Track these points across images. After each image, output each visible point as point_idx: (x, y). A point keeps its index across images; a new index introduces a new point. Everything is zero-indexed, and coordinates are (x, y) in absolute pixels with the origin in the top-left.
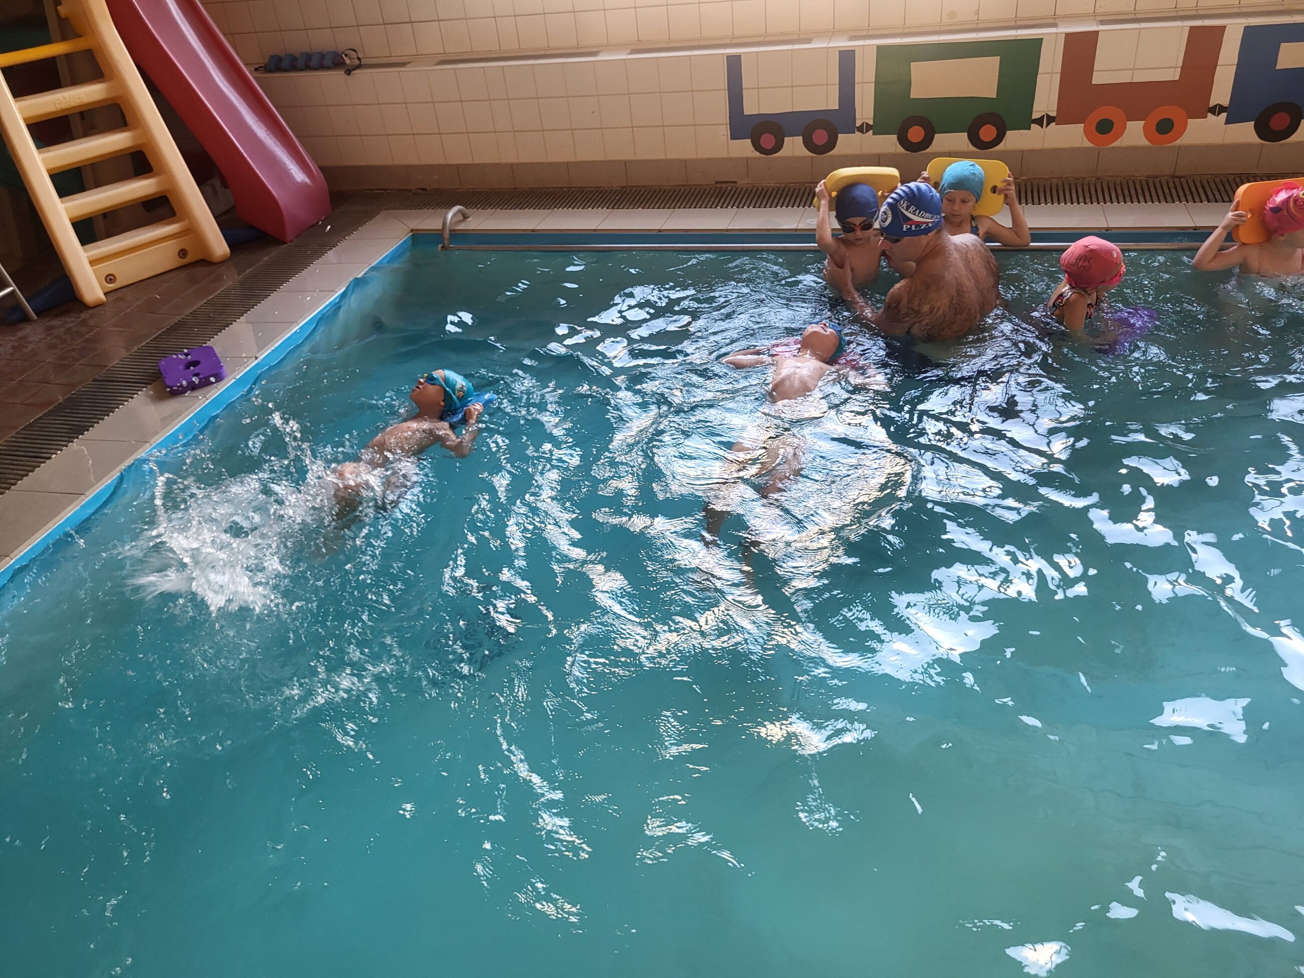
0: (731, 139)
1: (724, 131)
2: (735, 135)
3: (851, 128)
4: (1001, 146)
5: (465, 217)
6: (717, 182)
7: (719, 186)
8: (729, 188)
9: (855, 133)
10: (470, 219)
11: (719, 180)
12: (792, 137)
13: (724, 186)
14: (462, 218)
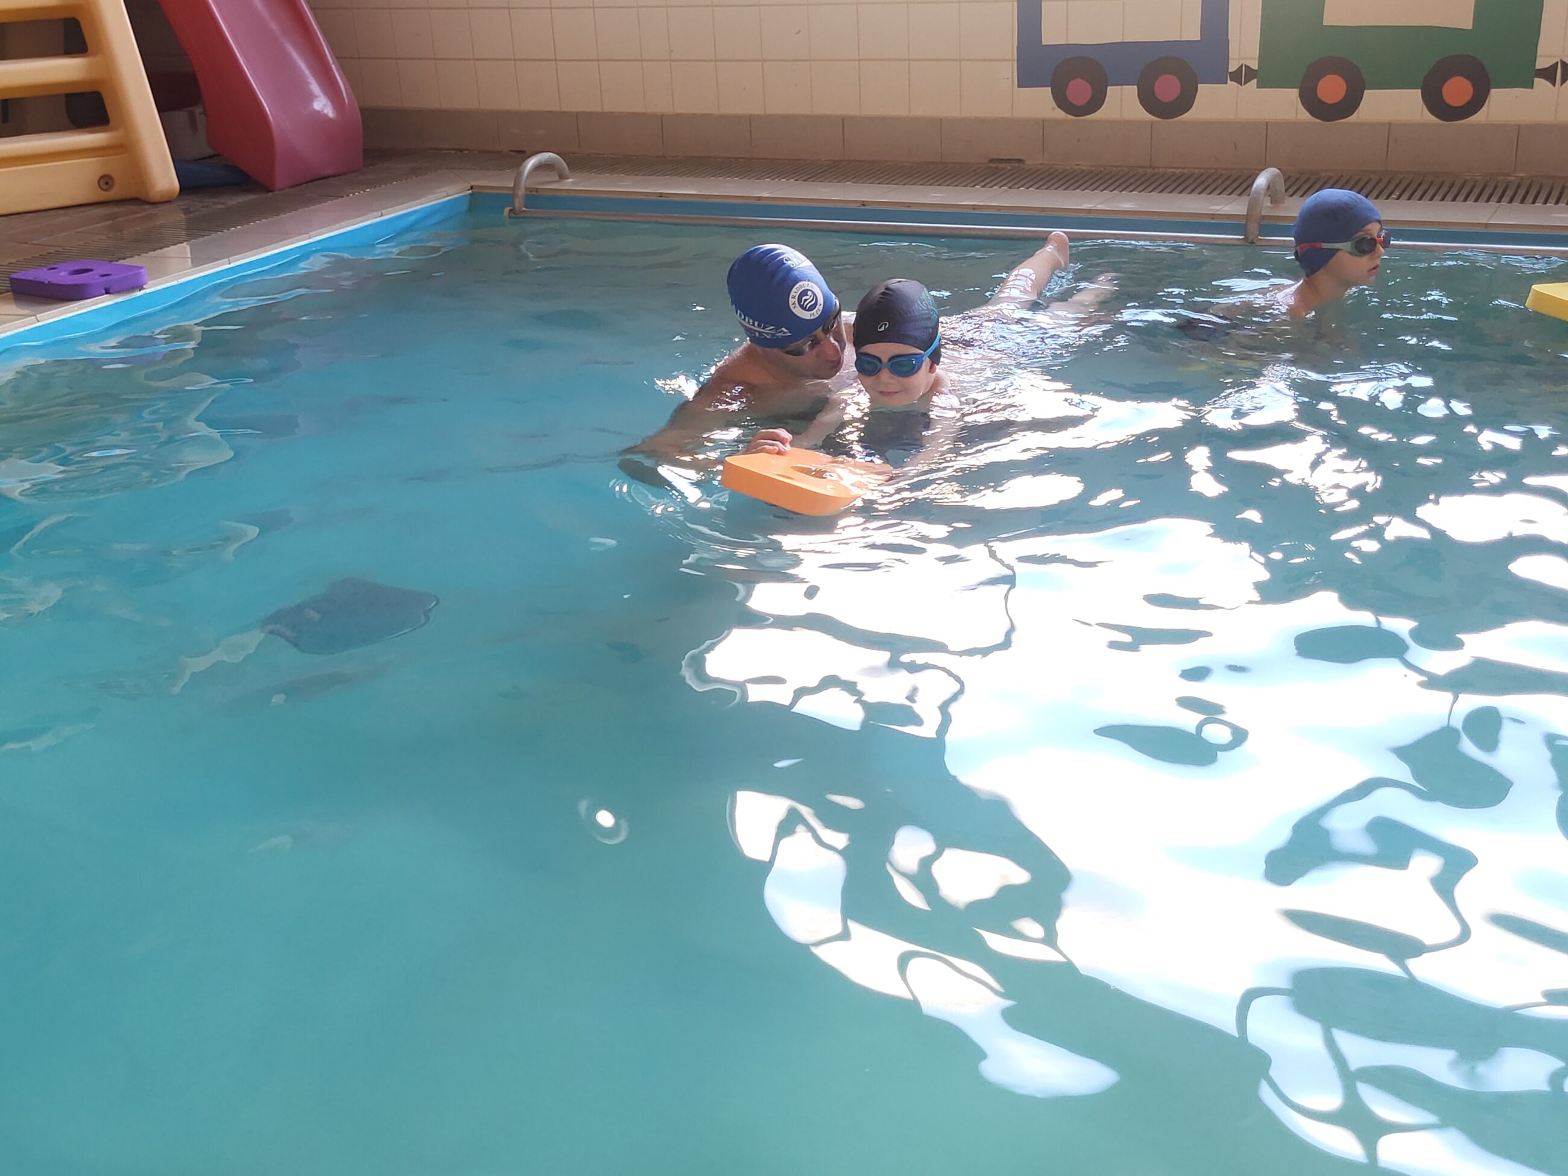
0: (1019, 86)
1: (1009, 71)
2: (1026, 79)
3: (1220, 74)
4: (1479, 117)
5: (562, 177)
6: (992, 161)
7: (993, 165)
8: (1009, 168)
9: (1226, 83)
10: (570, 180)
11: (995, 157)
12: (1120, 87)
13: (1001, 166)
14: (557, 178)
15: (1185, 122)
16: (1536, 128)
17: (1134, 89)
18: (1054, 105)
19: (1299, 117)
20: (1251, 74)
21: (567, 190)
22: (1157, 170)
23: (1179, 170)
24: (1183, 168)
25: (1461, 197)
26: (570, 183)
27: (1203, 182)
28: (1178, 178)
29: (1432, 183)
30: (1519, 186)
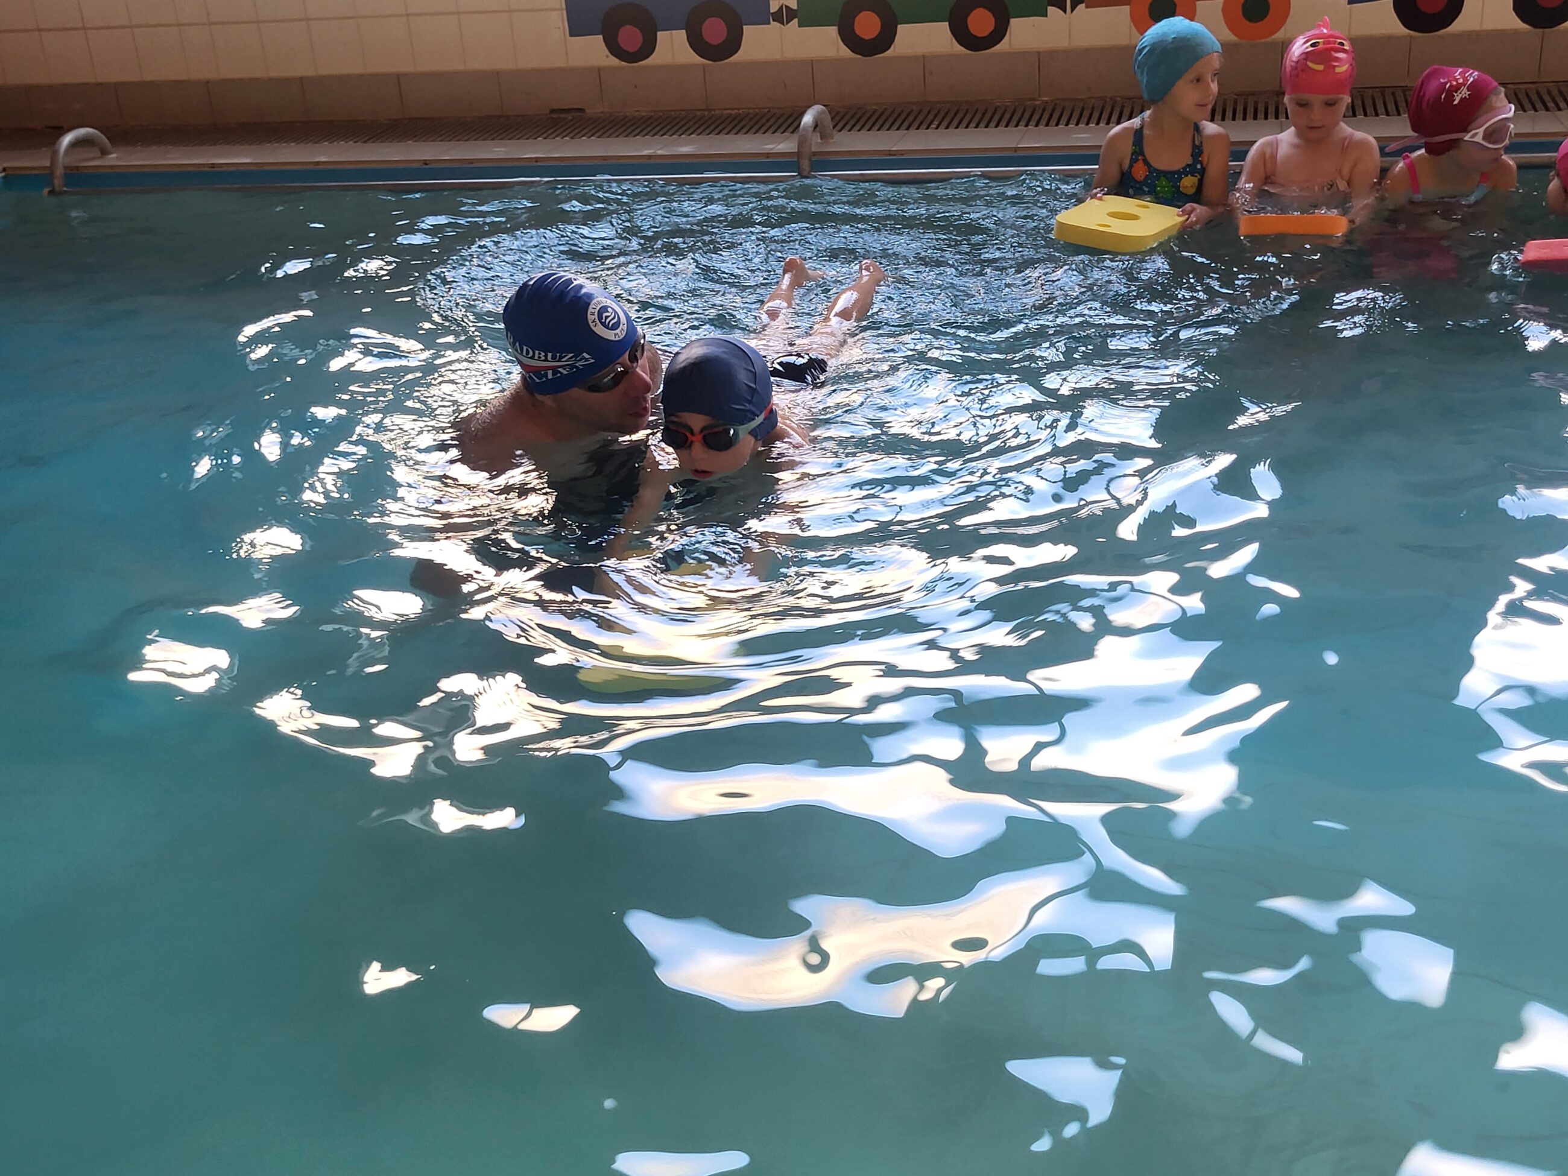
0: (571, 35)
1: (559, 21)
2: (576, 29)
3: (763, 17)
4: (1003, 46)
5: (104, 153)
6: (553, 111)
7: (555, 116)
8: (570, 118)
9: (769, 23)
10: (114, 155)
11: (555, 107)
12: (669, 32)
13: (562, 116)
14: (99, 154)
15: (735, 64)
16: (1053, 53)
17: (683, 33)
18: (607, 52)
19: (841, 54)
20: (791, 14)
21: (112, 167)
22: (713, 113)
23: (736, 111)
24: (739, 109)
25: (993, 124)
26: (115, 158)
27: (757, 122)
28: (734, 120)
29: (967, 111)
30: (1044, 110)
